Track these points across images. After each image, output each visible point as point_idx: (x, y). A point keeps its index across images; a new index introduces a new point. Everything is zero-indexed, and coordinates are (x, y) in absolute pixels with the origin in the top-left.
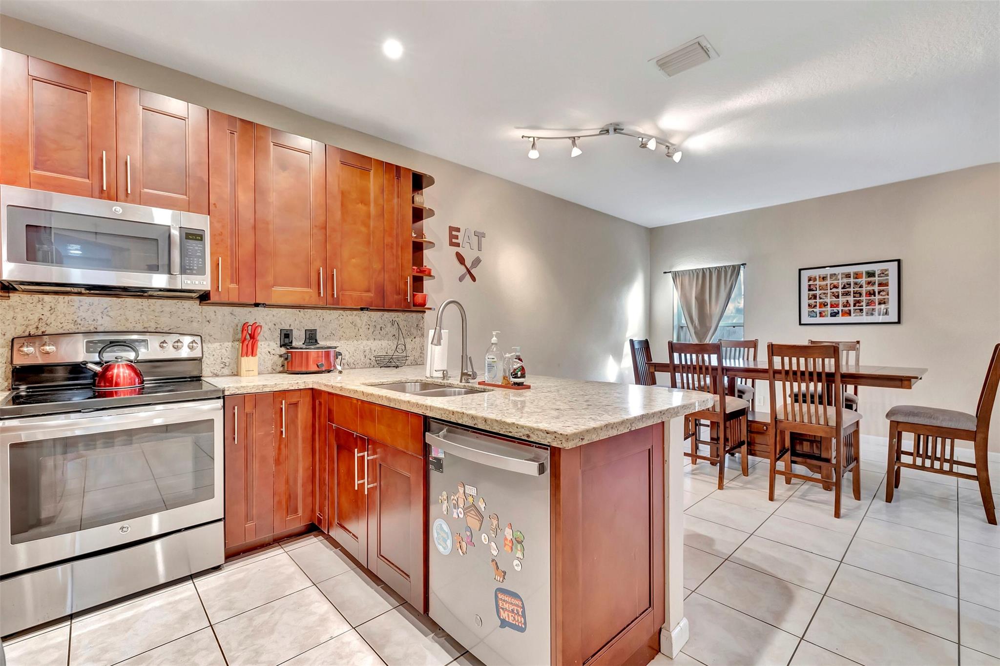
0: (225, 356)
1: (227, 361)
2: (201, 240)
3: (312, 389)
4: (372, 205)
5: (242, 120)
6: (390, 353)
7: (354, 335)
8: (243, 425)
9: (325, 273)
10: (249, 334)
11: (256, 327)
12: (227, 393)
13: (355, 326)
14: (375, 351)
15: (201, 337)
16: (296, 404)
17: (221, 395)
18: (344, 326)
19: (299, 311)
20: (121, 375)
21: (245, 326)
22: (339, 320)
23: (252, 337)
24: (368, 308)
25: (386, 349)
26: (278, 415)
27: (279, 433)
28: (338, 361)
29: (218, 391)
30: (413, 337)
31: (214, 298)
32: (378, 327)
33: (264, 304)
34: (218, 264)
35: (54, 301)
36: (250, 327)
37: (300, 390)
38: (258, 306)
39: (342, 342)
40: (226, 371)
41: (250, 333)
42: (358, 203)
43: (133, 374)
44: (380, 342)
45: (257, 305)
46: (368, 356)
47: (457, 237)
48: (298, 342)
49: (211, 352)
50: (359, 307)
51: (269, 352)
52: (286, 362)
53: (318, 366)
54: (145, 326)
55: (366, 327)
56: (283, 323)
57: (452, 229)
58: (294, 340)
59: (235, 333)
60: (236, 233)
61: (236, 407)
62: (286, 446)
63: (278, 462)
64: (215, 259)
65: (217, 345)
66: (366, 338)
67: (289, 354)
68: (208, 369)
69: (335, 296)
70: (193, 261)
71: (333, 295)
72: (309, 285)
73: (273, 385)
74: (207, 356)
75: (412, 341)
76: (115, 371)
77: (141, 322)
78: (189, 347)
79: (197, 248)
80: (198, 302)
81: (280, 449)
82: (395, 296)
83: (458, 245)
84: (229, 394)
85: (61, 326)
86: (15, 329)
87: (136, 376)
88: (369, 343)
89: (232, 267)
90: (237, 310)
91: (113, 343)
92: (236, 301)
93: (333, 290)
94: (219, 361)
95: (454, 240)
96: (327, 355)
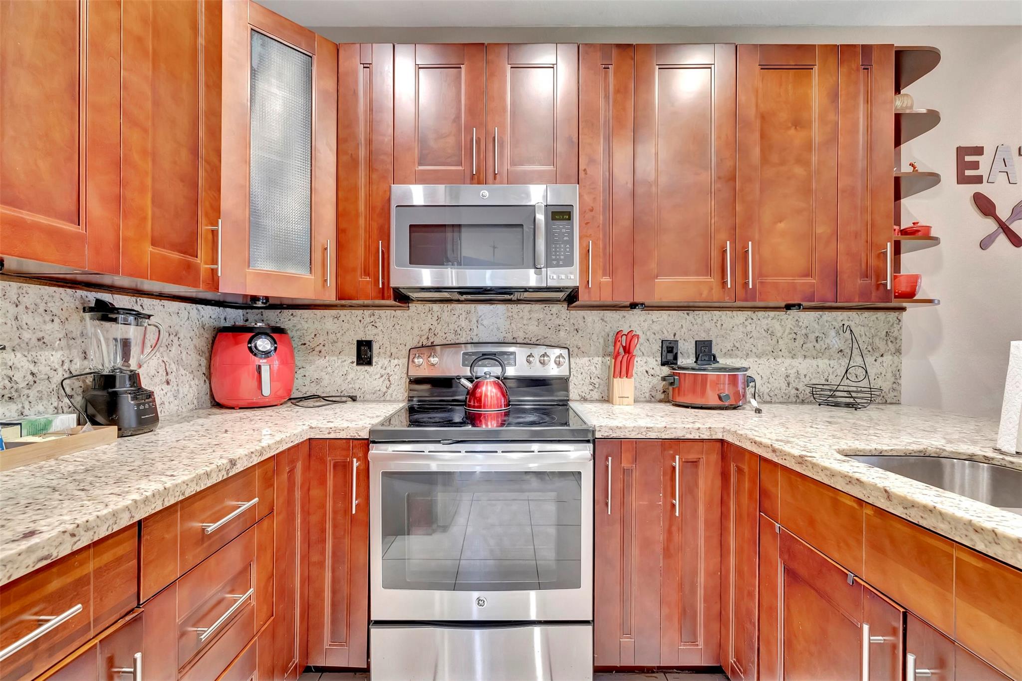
0: (594, 375)
1: (596, 381)
2: (569, 219)
3: (722, 441)
4: (815, 125)
5: (619, 46)
6: (834, 380)
7: (770, 349)
8: (619, 485)
9: (733, 249)
10: (622, 346)
11: (632, 337)
12: (598, 435)
13: (772, 334)
14: (805, 376)
15: (569, 350)
16: (695, 463)
17: (590, 437)
18: (754, 335)
19: (688, 314)
20: (489, 394)
21: (618, 335)
22: (746, 326)
23: (627, 350)
24: (799, 305)
25: (827, 374)
26: (668, 477)
27: (669, 507)
28: (750, 391)
29: (587, 431)
30: (877, 354)
31: (583, 298)
32: (812, 337)
33: (642, 304)
34: (589, 250)
35: (440, 310)
36: (624, 337)
37: (702, 440)
38: (635, 308)
39: (751, 360)
40: (596, 395)
41: (624, 345)
42: (789, 128)
43: (499, 394)
44: (814, 362)
45: (633, 306)
46: (793, 385)
47: (975, 165)
48: (686, 359)
49: (579, 370)
50: (783, 304)
51: (647, 372)
52: (671, 388)
53: (720, 398)
54: (514, 336)
55: (791, 336)
56: (665, 332)
57: (961, 152)
58: (679, 355)
59: (606, 346)
60: (609, 207)
61: (610, 458)
62: (680, 529)
63: (667, 553)
64: (585, 245)
65: (585, 360)
66: (791, 355)
67: (676, 377)
68: (576, 391)
69: (751, 287)
70: (560, 248)
71: (747, 284)
72: (708, 272)
73: (661, 428)
74: (575, 373)
75: (876, 360)
76: (484, 389)
77: (511, 331)
78: (555, 362)
79: (564, 230)
80: (566, 306)
81: (670, 532)
82: (859, 282)
83: (978, 180)
84: (601, 437)
85: (445, 336)
86: (413, 339)
87: (502, 396)
88: (795, 362)
89: (604, 254)
90: (608, 314)
91: (485, 356)
92: (608, 300)
93: (747, 277)
94: (588, 381)
95: (968, 173)
96: (734, 380)
